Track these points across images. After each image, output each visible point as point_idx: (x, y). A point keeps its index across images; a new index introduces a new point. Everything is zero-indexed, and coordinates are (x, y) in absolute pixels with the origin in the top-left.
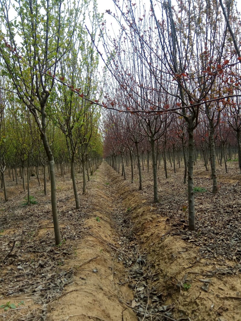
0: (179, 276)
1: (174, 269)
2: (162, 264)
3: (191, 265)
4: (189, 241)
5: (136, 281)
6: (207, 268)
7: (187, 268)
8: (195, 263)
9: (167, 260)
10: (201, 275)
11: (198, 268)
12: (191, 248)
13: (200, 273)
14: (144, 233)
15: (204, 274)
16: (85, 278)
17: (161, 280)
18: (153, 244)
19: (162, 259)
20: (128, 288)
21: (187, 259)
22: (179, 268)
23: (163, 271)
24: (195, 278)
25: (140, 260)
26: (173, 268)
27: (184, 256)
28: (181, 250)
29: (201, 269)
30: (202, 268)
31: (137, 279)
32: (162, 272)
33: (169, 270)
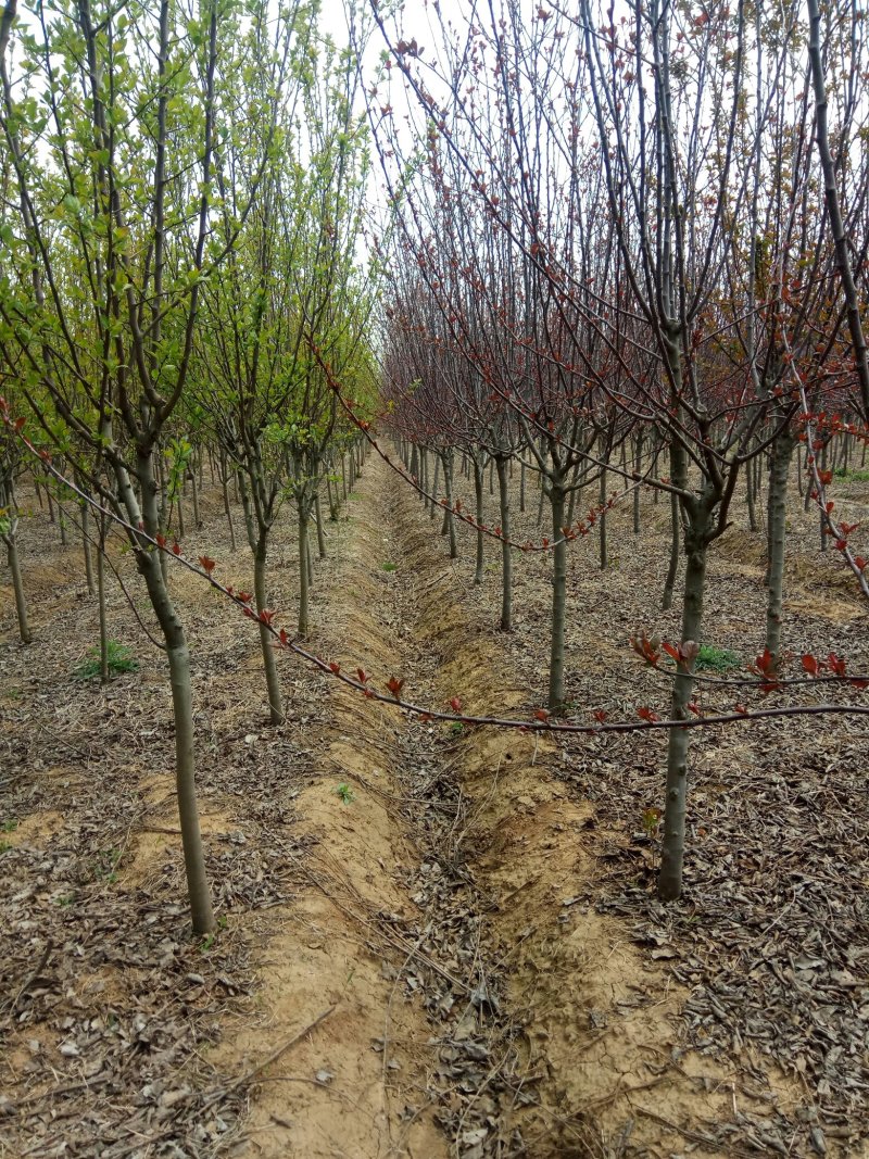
0: (605, 1115)
1: (593, 1079)
2: (553, 1038)
3: (650, 1079)
4: (655, 954)
5: (463, 1092)
6: (704, 1107)
7: (637, 1089)
8: (665, 1072)
9: (571, 1029)
10: (680, 1133)
11: (673, 1094)
12: (658, 990)
13: (677, 1123)
14: (503, 864)
15: (691, 1131)
16: (288, 1116)
17: (546, 1109)
18: (531, 935)
19: (556, 1018)
20: (435, 1130)
21: (639, 1047)
22: (610, 1080)
23: (555, 1074)
24: (658, 1144)
25: (483, 998)
26: (589, 1071)
27: (631, 1029)
28: (621, 995)
29: (683, 1106)
30: (687, 1102)
31: (464, 1085)
32: (552, 1079)
33: (576, 1078)
